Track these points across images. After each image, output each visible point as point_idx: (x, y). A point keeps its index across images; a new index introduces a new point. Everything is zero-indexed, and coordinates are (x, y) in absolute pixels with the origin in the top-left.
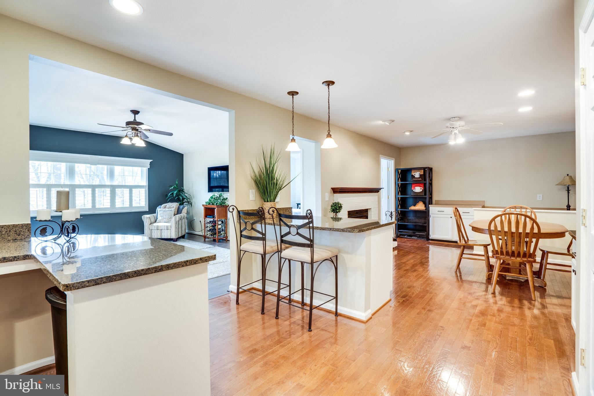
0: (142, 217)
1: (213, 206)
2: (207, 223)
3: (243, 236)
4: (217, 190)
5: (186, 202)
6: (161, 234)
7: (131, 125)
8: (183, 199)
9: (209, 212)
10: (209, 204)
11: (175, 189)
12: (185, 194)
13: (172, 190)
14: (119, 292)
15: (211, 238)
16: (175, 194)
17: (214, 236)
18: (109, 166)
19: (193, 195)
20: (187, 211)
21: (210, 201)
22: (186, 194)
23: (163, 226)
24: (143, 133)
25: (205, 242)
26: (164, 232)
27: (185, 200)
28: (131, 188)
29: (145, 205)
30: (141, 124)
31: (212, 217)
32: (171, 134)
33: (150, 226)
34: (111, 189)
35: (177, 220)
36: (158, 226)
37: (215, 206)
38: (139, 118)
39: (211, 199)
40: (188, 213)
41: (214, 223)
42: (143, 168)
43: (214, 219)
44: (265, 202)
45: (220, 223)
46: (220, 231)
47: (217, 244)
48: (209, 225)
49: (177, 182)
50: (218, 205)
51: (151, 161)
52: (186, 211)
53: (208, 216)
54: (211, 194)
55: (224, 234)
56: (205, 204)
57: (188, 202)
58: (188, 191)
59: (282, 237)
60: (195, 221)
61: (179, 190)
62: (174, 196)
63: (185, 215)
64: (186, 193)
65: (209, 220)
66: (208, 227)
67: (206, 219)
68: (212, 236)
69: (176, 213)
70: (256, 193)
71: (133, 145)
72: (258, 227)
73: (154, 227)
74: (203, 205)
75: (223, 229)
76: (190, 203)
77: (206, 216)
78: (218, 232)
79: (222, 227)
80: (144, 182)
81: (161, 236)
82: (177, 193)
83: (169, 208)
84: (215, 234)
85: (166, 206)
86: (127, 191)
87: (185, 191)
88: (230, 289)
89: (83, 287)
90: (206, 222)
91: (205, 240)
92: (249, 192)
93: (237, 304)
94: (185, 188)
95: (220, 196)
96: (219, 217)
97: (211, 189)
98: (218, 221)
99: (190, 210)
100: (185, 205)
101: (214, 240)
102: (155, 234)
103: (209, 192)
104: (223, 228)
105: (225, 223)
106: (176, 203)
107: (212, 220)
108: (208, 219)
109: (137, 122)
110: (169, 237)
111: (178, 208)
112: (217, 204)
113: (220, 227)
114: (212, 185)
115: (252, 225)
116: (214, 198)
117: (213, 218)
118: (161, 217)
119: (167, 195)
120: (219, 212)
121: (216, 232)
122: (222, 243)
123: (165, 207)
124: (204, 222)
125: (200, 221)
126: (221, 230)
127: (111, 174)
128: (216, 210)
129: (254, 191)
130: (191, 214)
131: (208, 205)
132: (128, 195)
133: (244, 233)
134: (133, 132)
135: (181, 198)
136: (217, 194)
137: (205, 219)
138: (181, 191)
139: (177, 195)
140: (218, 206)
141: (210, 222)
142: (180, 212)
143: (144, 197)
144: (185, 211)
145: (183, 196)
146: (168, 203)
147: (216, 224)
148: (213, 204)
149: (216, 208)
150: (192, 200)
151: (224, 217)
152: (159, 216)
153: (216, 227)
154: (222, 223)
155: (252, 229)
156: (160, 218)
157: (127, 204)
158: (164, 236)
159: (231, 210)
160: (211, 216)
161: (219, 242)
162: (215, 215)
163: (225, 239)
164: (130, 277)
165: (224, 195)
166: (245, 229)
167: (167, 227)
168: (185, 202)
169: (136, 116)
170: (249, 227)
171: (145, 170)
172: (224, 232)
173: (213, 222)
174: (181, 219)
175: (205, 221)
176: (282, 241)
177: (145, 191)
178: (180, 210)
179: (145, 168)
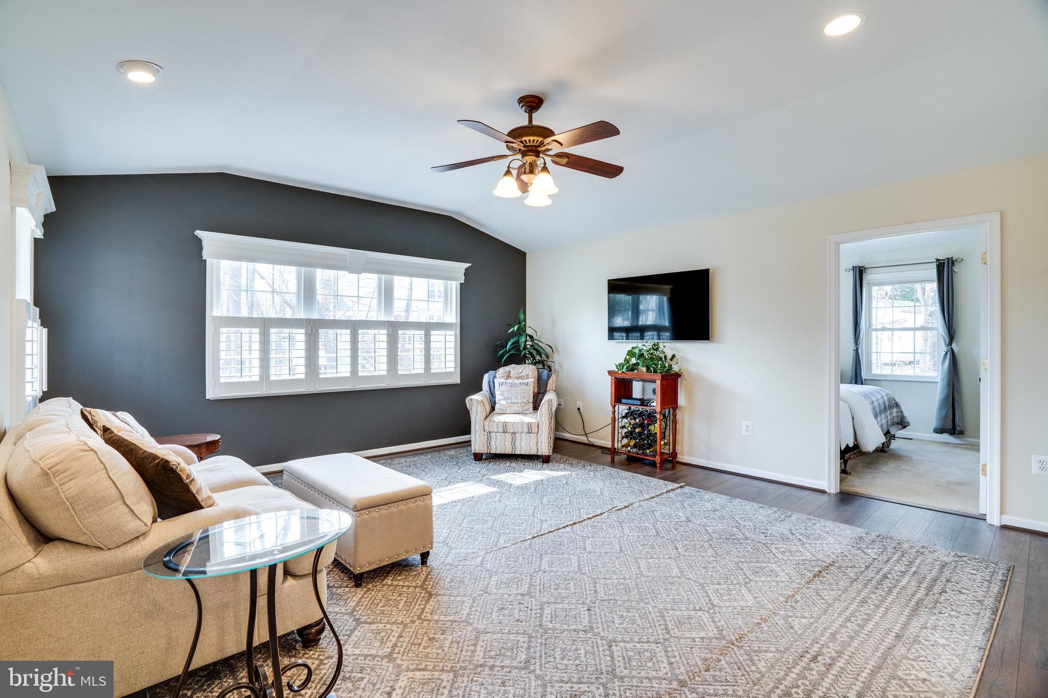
0: (467, 400)
2: (619, 418)
6: (513, 443)
10: (623, 369)
18: (383, 276)
21: (629, 362)
23: (520, 424)
25: (613, 464)
26: (496, 439)
29: (455, 368)
33: (486, 423)
34: (388, 331)
36: (505, 424)
39: (628, 357)
42: (449, 282)
48: (624, 421)
49: (522, 317)
50: (659, 372)
51: (467, 265)
53: (624, 401)
56: (614, 369)
62: (521, 349)
63: (555, 395)
65: (622, 409)
66: (620, 427)
67: (616, 408)
69: (534, 391)
73: (497, 425)
74: (610, 373)
77: (616, 398)
80: (452, 316)
81: (513, 448)
83: (518, 379)
85: (511, 372)
90: (616, 415)
91: (613, 459)
97: (616, 332)
102: (498, 443)
103: (610, 339)
106: (530, 366)
108: (621, 407)
110: (533, 452)
111: (539, 378)
112: (655, 369)
118: (505, 399)
119: (498, 346)
123: (508, 376)
124: (611, 416)
127: (387, 295)
131: (620, 370)
132: (422, 345)
137: (614, 407)
140: (663, 376)
142: (542, 389)
143: (453, 351)
144: (554, 386)
149: (659, 381)
152: (497, 397)
156: (503, 402)
158: (521, 448)
167: (529, 425)
171: (454, 287)
175: (614, 413)
177: (455, 335)
178: (542, 382)
179: (454, 283)
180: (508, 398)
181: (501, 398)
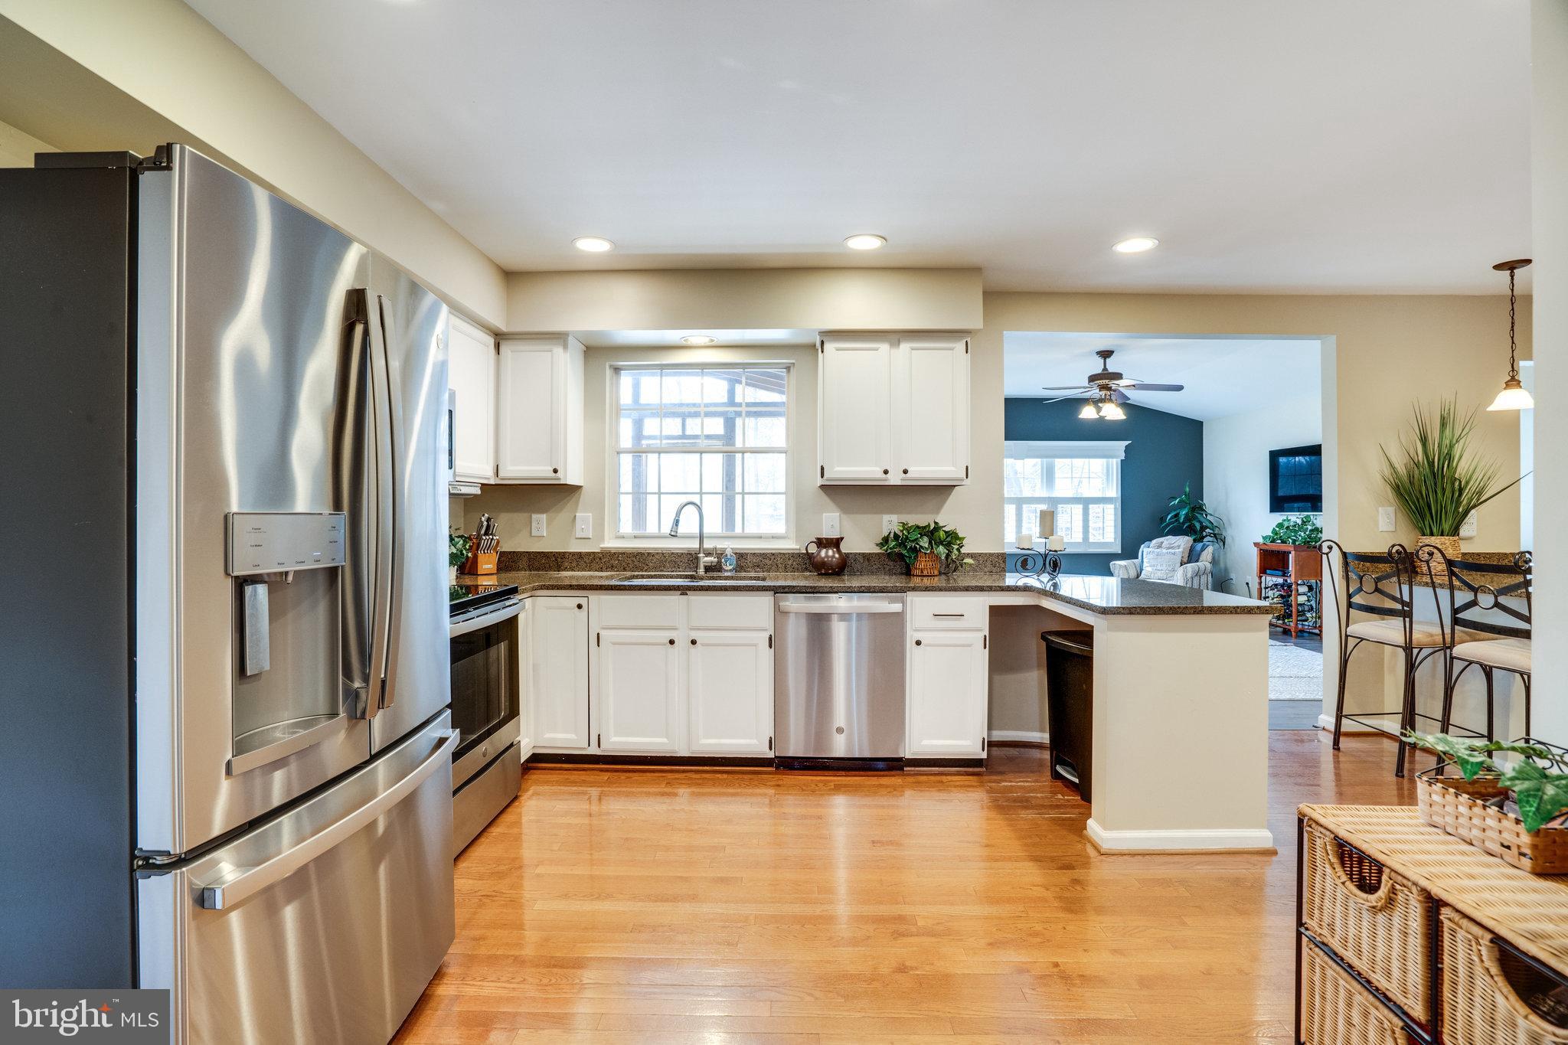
0: (1111, 564)
1: (1283, 548)
2: (1266, 588)
3: (1353, 605)
4: (1296, 505)
5: (1210, 536)
7: (1098, 382)
8: (1203, 528)
9: (1272, 560)
10: (1271, 542)
11: (1182, 504)
12: (1206, 515)
13: (1175, 507)
14: (1150, 630)
15: (1277, 626)
16: (1183, 517)
17: (1286, 621)
18: (1045, 460)
19: (1229, 521)
20: (1213, 558)
21: (1276, 534)
22: (1209, 517)
24: (1120, 392)
27: (1208, 530)
28: (1086, 502)
29: (1115, 539)
30: (1118, 376)
31: (1280, 573)
32: (1180, 388)
35: (1189, 575)
37: (1288, 547)
38: (1113, 365)
39: (1277, 529)
40: (1214, 562)
41: (1286, 591)
42: (1109, 460)
43: (1286, 578)
44: (1424, 535)
45: (1303, 589)
46: (1303, 611)
47: (1293, 640)
48: (1270, 593)
49: (1187, 489)
50: (1297, 543)
51: (1127, 443)
52: (1210, 558)
53: (1268, 571)
54: (1279, 517)
55: (1314, 620)
56: (1261, 541)
57: (1215, 535)
58: (1215, 511)
59: (1455, 611)
60: (1234, 582)
61: (1192, 506)
62: (1181, 521)
63: (1209, 566)
64: (1211, 515)
65: (1270, 580)
66: (1268, 597)
67: (1263, 578)
68: (1281, 622)
69: (1185, 560)
70: (1399, 515)
71: (1102, 419)
72: (1391, 586)
74: (1256, 544)
75: (1311, 605)
76: (1220, 539)
77: (1263, 570)
78: (1298, 611)
79: (1308, 601)
80: (1114, 491)
82: (1187, 515)
83: (1169, 548)
84: (1290, 616)
85: (1162, 543)
86: (1078, 509)
87: (1209, 508)
88: (1320, 724)
89: (1118, 613)
90: (1263, 586)
92: (1378, 511)
93: (1334, 748)
94: (1209, 501)
95: (1304, 523)
96: (1300, 573)
97: (1278, 503)
98: (1298, 585)
99: (1219, 557)
100: (1207, 543)
101: (1286, 632)
103: (1272, 510)
104: (1313, 603)
105: (1315, 590)
106: (1186, 538)
107: (1280, 580)
108: (1268, 578)
109: (1110, 373)
111: (1192, 550)
112: (1294, 541)
113: (1302, 599)
114: (1281, 493)
115: (1376, 583)
116: (1288, 528)
117: (1284, 575)
118: (1151, 564)
119: (1162, 519)
120: (1301, 563)
121: (1291, 611)
122: (1308, 642)
123: (1160, 546)
124: (1257, 586)
125: (1247, 584)
126: (1306, 608)
127: (1049, 476)
128: (1291, 557)
129: (1391, 510)
130: (1222, 565)
131: (1268, 543)
132: (1081, 517)
133: (1356, 599)
134: (1101, 393)
135: (1198, 526)
136: (1295, 518)
137: (1260, 577)
138: (1198, 508)
139: (1187, 519)
140: (1296, 548)
141: (1276, 585)
142: (1194, 558)
143: (1112, 523)
144: (1207, 555)
145: (1202, 519)
146: (1166, 535)
147: (1291, 592)
148: (1283, 542)
149: (1293, 552)
150: (1226, 531)
151: (1316, 576)
152: (1145, 564)
153: (1293, 598)
154: (1309, 592)
155: (1377, 590)
156: (1150, 569)
157: (1078, 537)
159: (1325, 550)
160: (1279, 570)
161: (1297, 637)
162: (1290, 569)
163: (1317, 631)
164: (1164, 613)
165: (1316, 519)
166: (1360, 590)
168: (1206, 536)
169: (1107, 360)
170: (1369, 586)
171: (1115, 464)
172: (1314, 615)
173: (1282, 586)
174: (1197, 574)
175: (1260, 583)
176: (1456, 621)
177: (1115, 508)
178: (1194, 553)
179: (1115, 460)
180: (1154, 566)
181: (1147, 565)
